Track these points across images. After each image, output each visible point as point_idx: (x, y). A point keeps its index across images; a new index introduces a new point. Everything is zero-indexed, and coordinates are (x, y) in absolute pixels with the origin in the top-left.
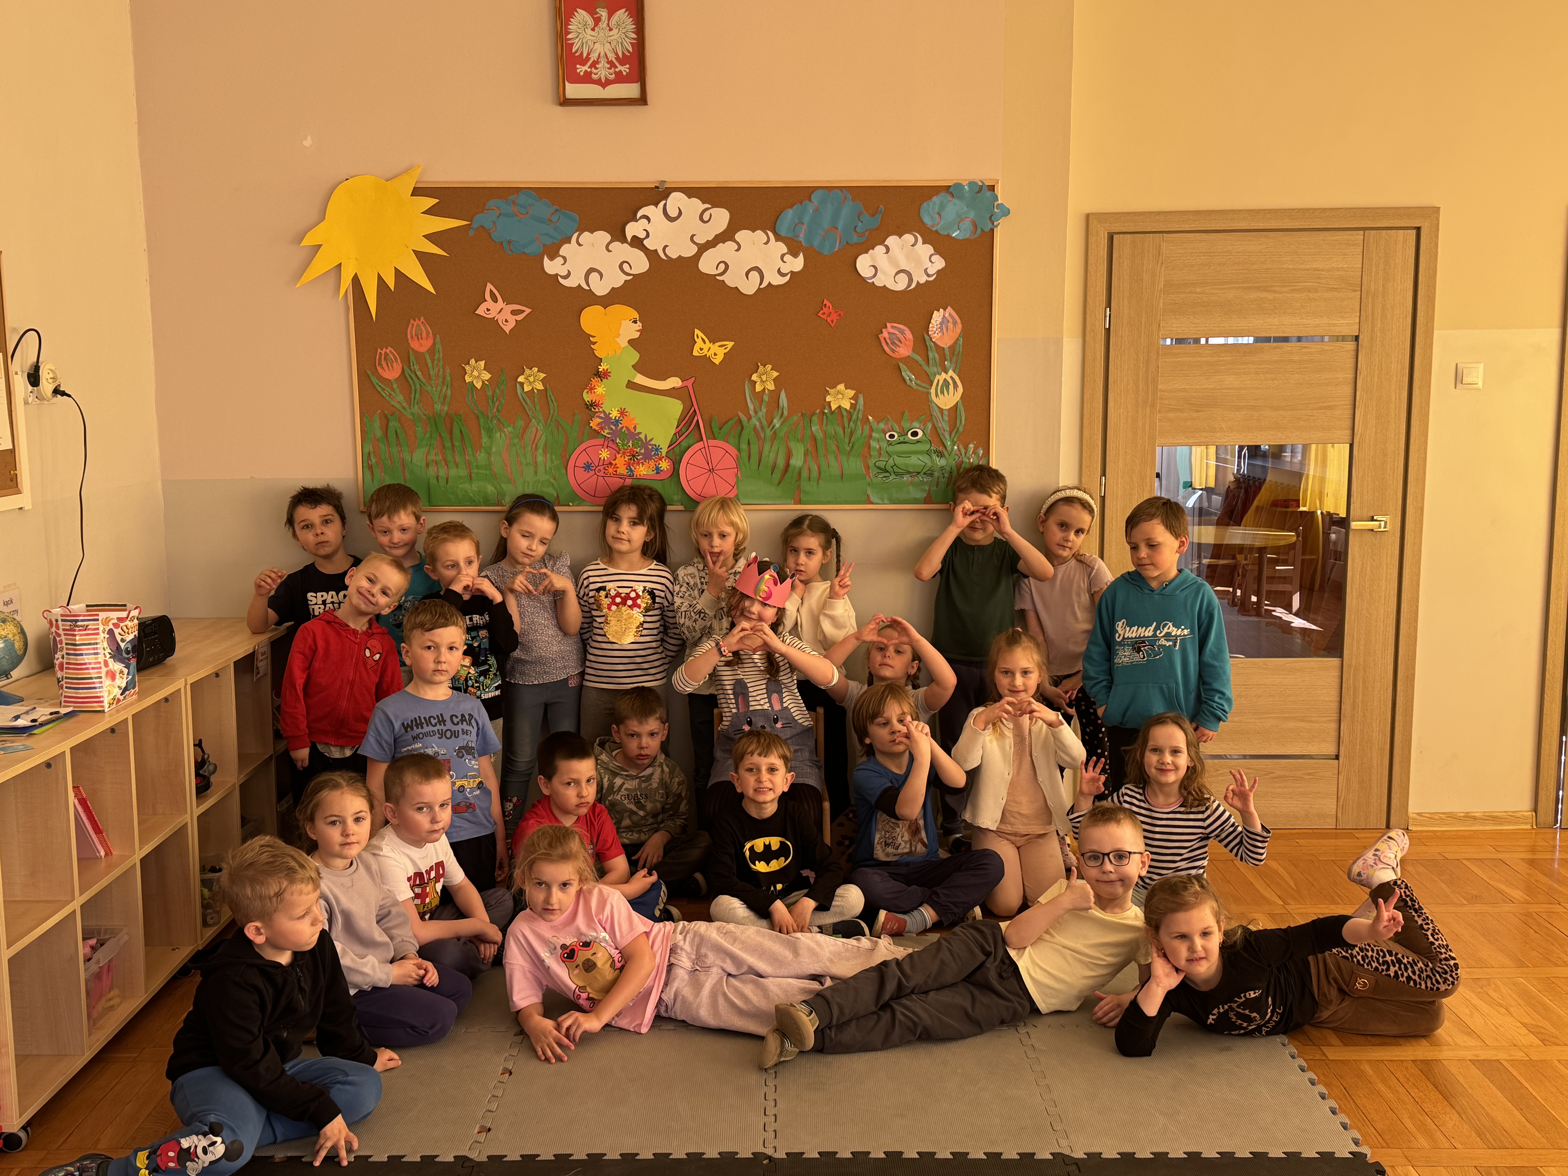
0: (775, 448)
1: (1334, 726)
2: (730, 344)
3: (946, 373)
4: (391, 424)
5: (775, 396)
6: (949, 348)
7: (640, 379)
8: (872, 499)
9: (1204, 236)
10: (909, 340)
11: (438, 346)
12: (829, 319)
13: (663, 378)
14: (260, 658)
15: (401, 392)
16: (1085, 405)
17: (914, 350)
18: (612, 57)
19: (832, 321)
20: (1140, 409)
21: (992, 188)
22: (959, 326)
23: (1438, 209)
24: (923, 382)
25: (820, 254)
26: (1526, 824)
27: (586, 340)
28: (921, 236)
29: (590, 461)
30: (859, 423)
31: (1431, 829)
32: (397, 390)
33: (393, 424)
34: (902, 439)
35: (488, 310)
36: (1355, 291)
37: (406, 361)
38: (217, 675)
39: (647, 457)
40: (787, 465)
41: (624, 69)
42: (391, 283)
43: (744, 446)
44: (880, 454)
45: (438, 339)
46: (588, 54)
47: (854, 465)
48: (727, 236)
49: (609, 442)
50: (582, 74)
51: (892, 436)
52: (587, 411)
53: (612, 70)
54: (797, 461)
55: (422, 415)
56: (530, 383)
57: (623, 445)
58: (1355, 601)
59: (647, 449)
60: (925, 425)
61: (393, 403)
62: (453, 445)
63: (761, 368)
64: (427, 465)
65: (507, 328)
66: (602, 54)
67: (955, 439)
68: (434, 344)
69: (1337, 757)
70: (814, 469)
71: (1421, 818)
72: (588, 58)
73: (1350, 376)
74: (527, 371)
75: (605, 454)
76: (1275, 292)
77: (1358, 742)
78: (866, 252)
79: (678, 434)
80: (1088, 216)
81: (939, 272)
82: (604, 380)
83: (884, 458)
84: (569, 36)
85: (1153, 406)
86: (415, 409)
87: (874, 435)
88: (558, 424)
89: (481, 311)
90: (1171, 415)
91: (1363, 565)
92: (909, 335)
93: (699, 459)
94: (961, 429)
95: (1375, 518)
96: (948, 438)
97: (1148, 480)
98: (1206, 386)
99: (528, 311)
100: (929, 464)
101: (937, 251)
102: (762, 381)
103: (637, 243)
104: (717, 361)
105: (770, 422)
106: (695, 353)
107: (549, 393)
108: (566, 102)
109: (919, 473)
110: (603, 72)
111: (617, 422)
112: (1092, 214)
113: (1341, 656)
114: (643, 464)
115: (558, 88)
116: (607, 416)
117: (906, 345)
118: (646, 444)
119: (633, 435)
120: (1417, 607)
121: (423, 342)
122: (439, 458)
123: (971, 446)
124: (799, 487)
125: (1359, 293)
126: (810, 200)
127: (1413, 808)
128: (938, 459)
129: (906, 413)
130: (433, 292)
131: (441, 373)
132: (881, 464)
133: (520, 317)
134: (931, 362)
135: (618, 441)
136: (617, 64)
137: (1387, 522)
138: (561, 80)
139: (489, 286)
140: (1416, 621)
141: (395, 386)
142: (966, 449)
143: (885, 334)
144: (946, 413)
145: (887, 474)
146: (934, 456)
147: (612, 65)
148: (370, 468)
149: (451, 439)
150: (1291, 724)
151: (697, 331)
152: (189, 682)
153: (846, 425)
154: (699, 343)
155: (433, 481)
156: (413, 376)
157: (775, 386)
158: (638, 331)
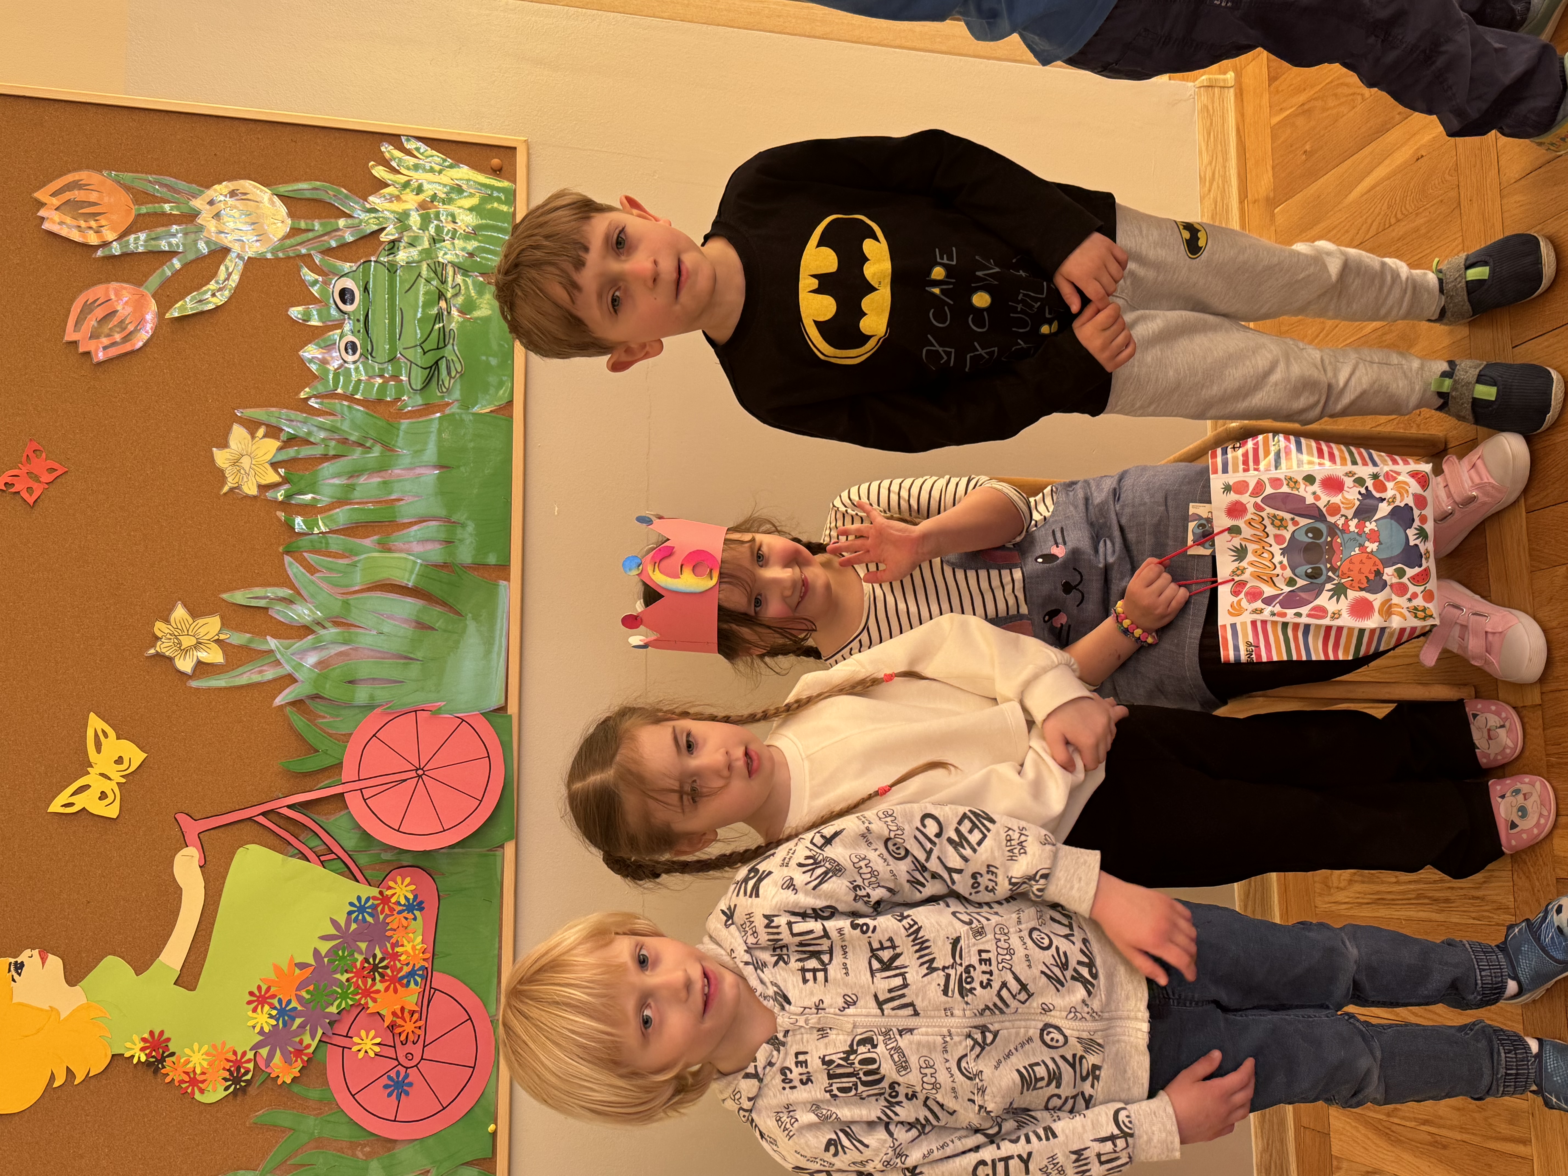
0: (369, 620)
5: (236, 616)
6: (137, 201)
7: (174, 953)
10: (115, 292)
13: (174, 895)
17: (138, 283)
22: (86, 175)
27: (61, 1095)
29: (385, 1080)
39: (378, 933)
40: (415, 592)
44: (394, 378)
49: (336, 1032)
52: (252, 1091)
59: (358, 936)
63: (162, 648)
75: (367, 1043)
79: (323, 856)
82: (172, 1047)
83: (402, 369)
92: (99, 291)
93: (391, 804)
102: (195, 647)
111: (284, 1014)
114: (393, 946)
116: (268, 1038)
117: (126, 300)
118: (344, 938)
119: (320, 972)
132: (418, 377)
134: (167, 248)
143: (94, 347)
144: (300, 223)
145: (443, 364)
153: (318, 450)
157: (211, 613)
158: (44, 960)
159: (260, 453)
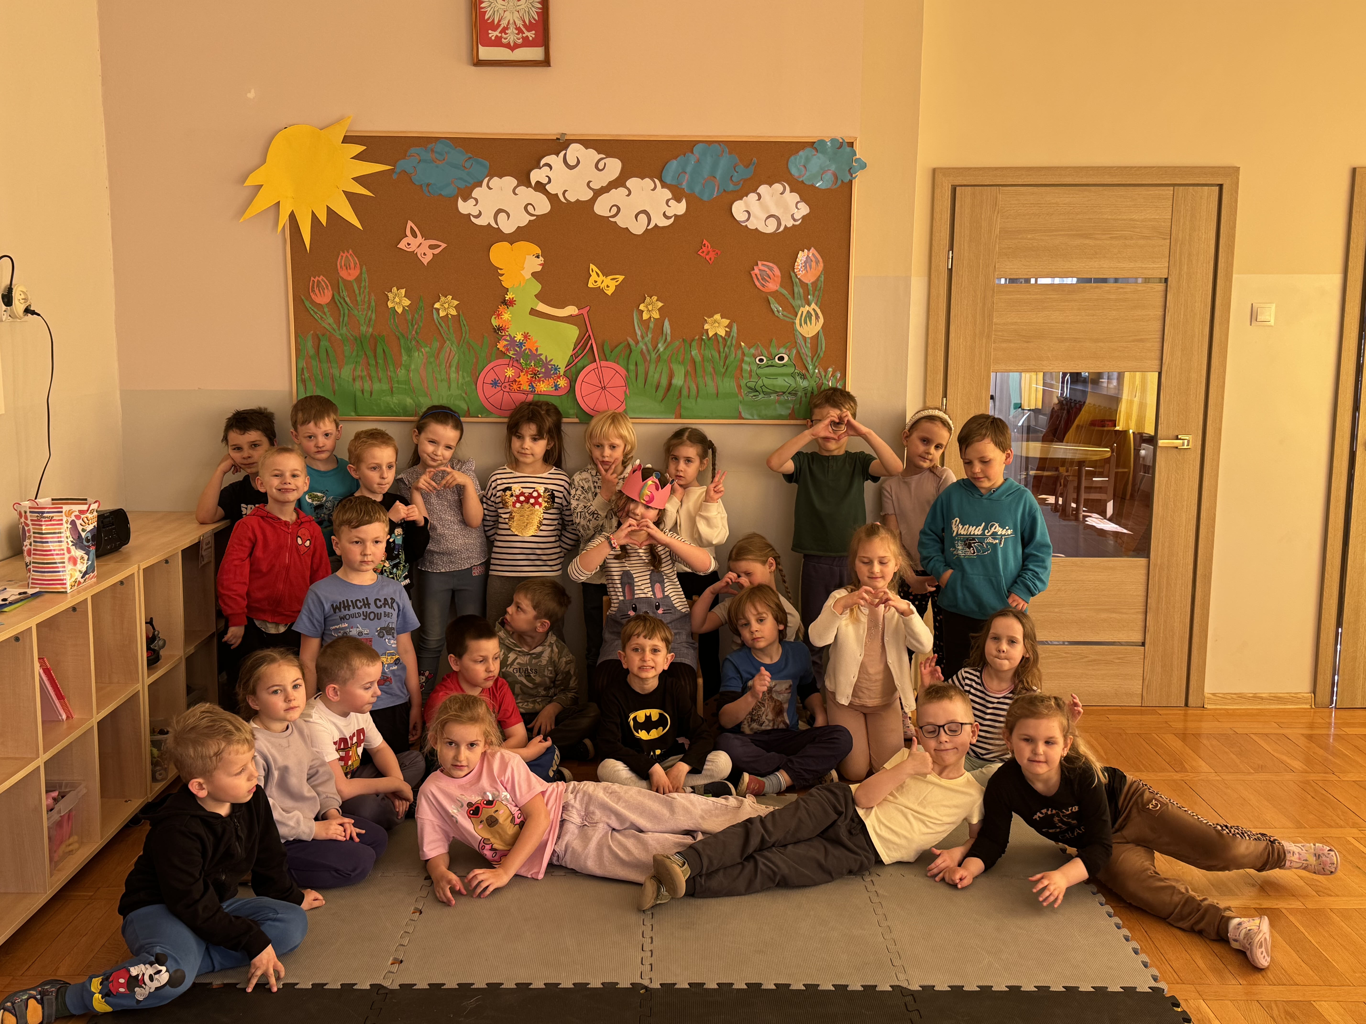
0: (659, 369)
1: (1141, 617)
2: (621, 278)
3: (809, 305)
4: (322, 343)
5: (659, 323)
6: (812, 283)
7: (542, 307)
8: (743, 415)
9: (1035, 189)
10: (778, 277)
11: (365, 276)
12: (708, 257)
13: (562, 306)
14: (205, 547)
15: (332, 315)
16: (930, 336)
17: (781, 286)
18: (520, 24)
19: (710, 259)
20: (977, 340)
21: (851, 144)
22: (821, 265)
23: (1237, 169)
24: (789, 313)
25: (701, 200)
26: (1306, 703)
27: (495, 272)
28: (789, 185)
29: (497, 379)
30: (732, 348)
31: (1224, 707)
32: (328, 314)
33: (324, 343)
34: (770, 363)
35: (409, 244)
36: (1165, 239)
37: (336, 287)
38: (167, 562)
39: (547, 375)
40: (670, 384)
41: (531, 35)
42: (324, 220)
43: (632, 367)
44: (751, 376)
45: (364, 269)
46: (499, 21)
47: (728, 385)
48: (619, 183)
49: (513, 362)
50: (493, 38)
51: (761, 360)
52: (495, 334)
53: (520, 36)
54: (678, 381)
55: (349, 335)
56: (445, 309)
57: (526, 365)
58: (1160, 509)
59: (547, 368)
60: (790, 350)
61: (324, 324)
62: (377, 363)
63: (648, 299)
64: (354, 380)
65: (425, 261)
66: (511, 22)
67: (816, 364)
68: (361, 273)
69: (1143, 644)
70: (693, 387)
71: (1215, 698)
72: (499, 25)
73: (1160, 313)
74: (443, 299)
75: (510, 373)
76: (1096, 239)
77: (1162, 631)
78: (741, 199)
79: (574, 356)
80: (934, 170)
81: (804, 218)
82: (511, 308)
83: (754, 379)
84: (482, 5)
85: (989, 337)
86: (344, 331)
87: (746, 359)
88: (469, 345)
89: (402, 245)
90: (1004, 345)
91: (1168, 478)
92: (777, 272)
93: (593, 378)
94: (822, 355)
95: (1180, 437)
96: (810, 362)
97: (984, 401)
98: (1035, 320)
99: (444, 245)
100: (794, 385)
101: (803, 199)
102: (648, 310)
103: (540, 187)
104: (609, 292)
105: (655, 347)
106: (590, 285)
107: (462, 318)
108: (479, 63)
109: (784, 393)
110: (512, 37)
111: (521, 344)
112: (938, 168)
113: (1148, 556)
114: (543, 381)
115: (472, 50)
116: (512, 339)
117: (774, 280)
118: (546, 364)
119: (535, 356)
120: (1215, 515)
121: (351, 272)
122: (364, 373)
123: (830, 369)
124: (680, 403)
125: (1168, 241)
126: (692, 152)
127: (1209, 688)
128: (801, 381)
129: (774, 340)
130: (361, 228)
131: (366, 299)
132: (752, 385)
133: (437, 251)
134: (796, 295)
135: (522, 361)
136: (524, 30)
137: (1189, 441)
138: (475, 43)
139: (410, 224)
140: (1214, 527)
141: (326, 310)
142: (826, 372)
143: (756, 271)
144: (808, 341)
145: (757, 393)
146: (798, 379)
147: (520, 31)
148: (304, 381)
149: (375, 356)
150: (1104, 615)
151: (592, 266)
152: (142, 567)
153: (722, 350)
154: (594, 277)
155: (359, 394)
156: (342, 301)
157: (660, 315)
158: (540, 265)
159: (720, 329)
